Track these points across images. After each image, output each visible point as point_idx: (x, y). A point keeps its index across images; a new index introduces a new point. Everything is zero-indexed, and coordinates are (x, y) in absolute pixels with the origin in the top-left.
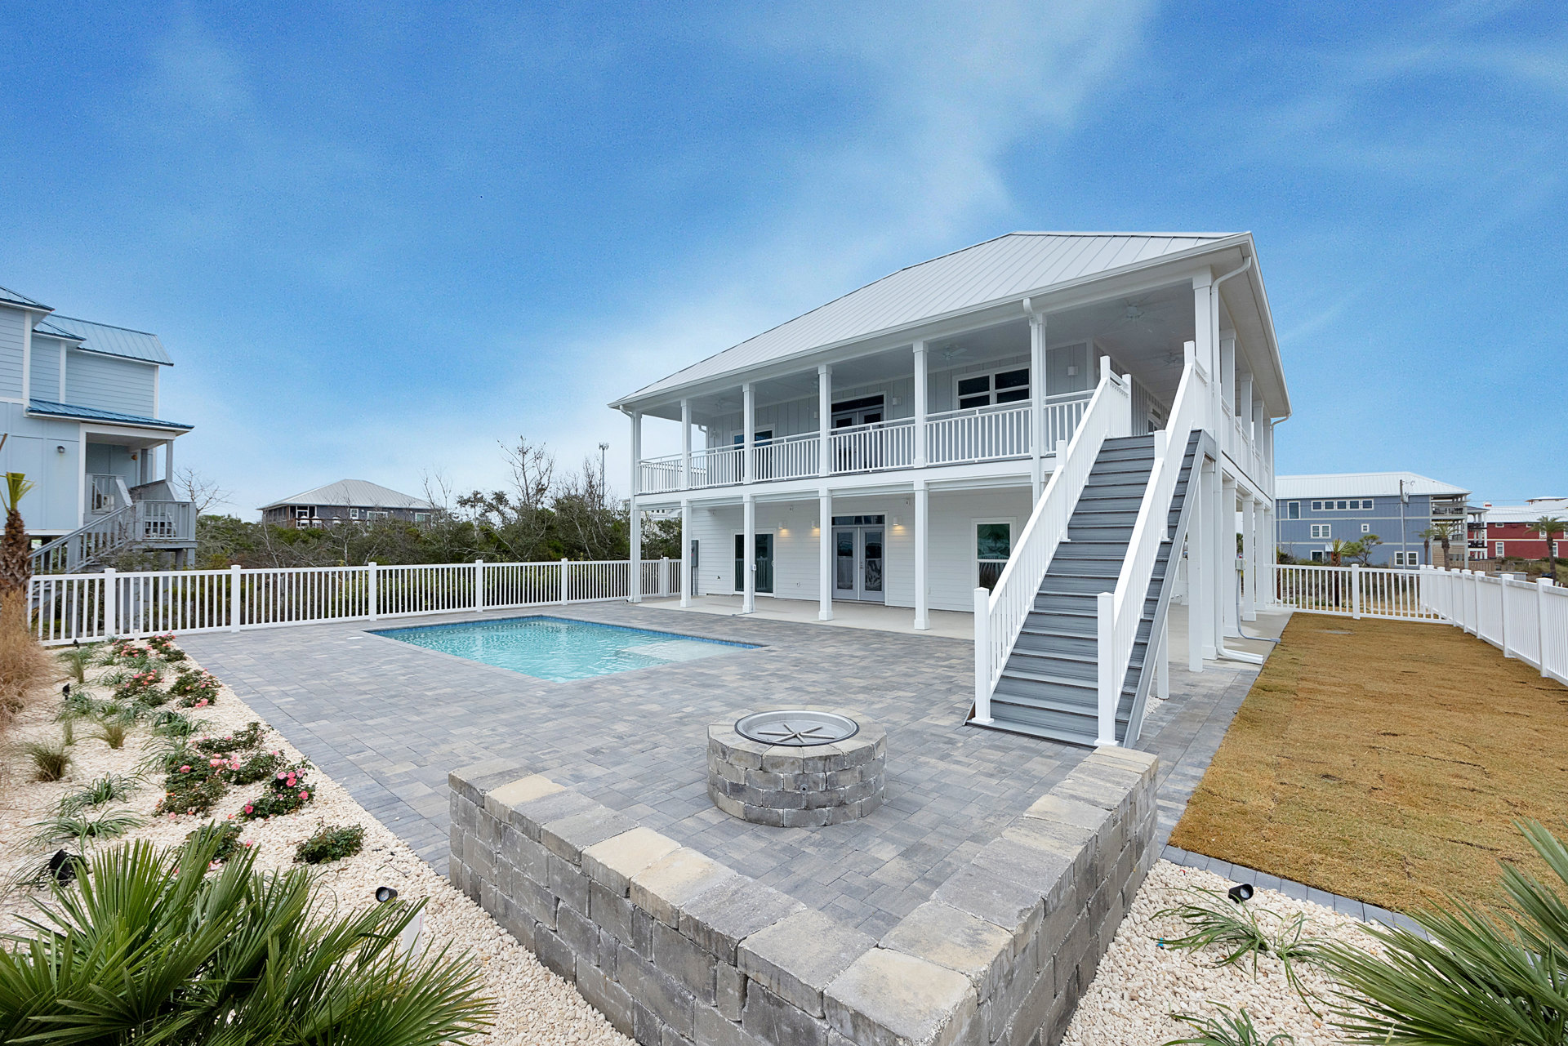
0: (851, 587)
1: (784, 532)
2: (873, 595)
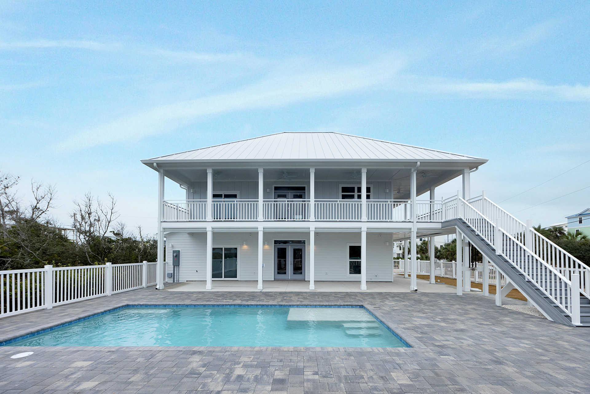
0: (285, 273)
1: (245, 247)
2: (298, 276)
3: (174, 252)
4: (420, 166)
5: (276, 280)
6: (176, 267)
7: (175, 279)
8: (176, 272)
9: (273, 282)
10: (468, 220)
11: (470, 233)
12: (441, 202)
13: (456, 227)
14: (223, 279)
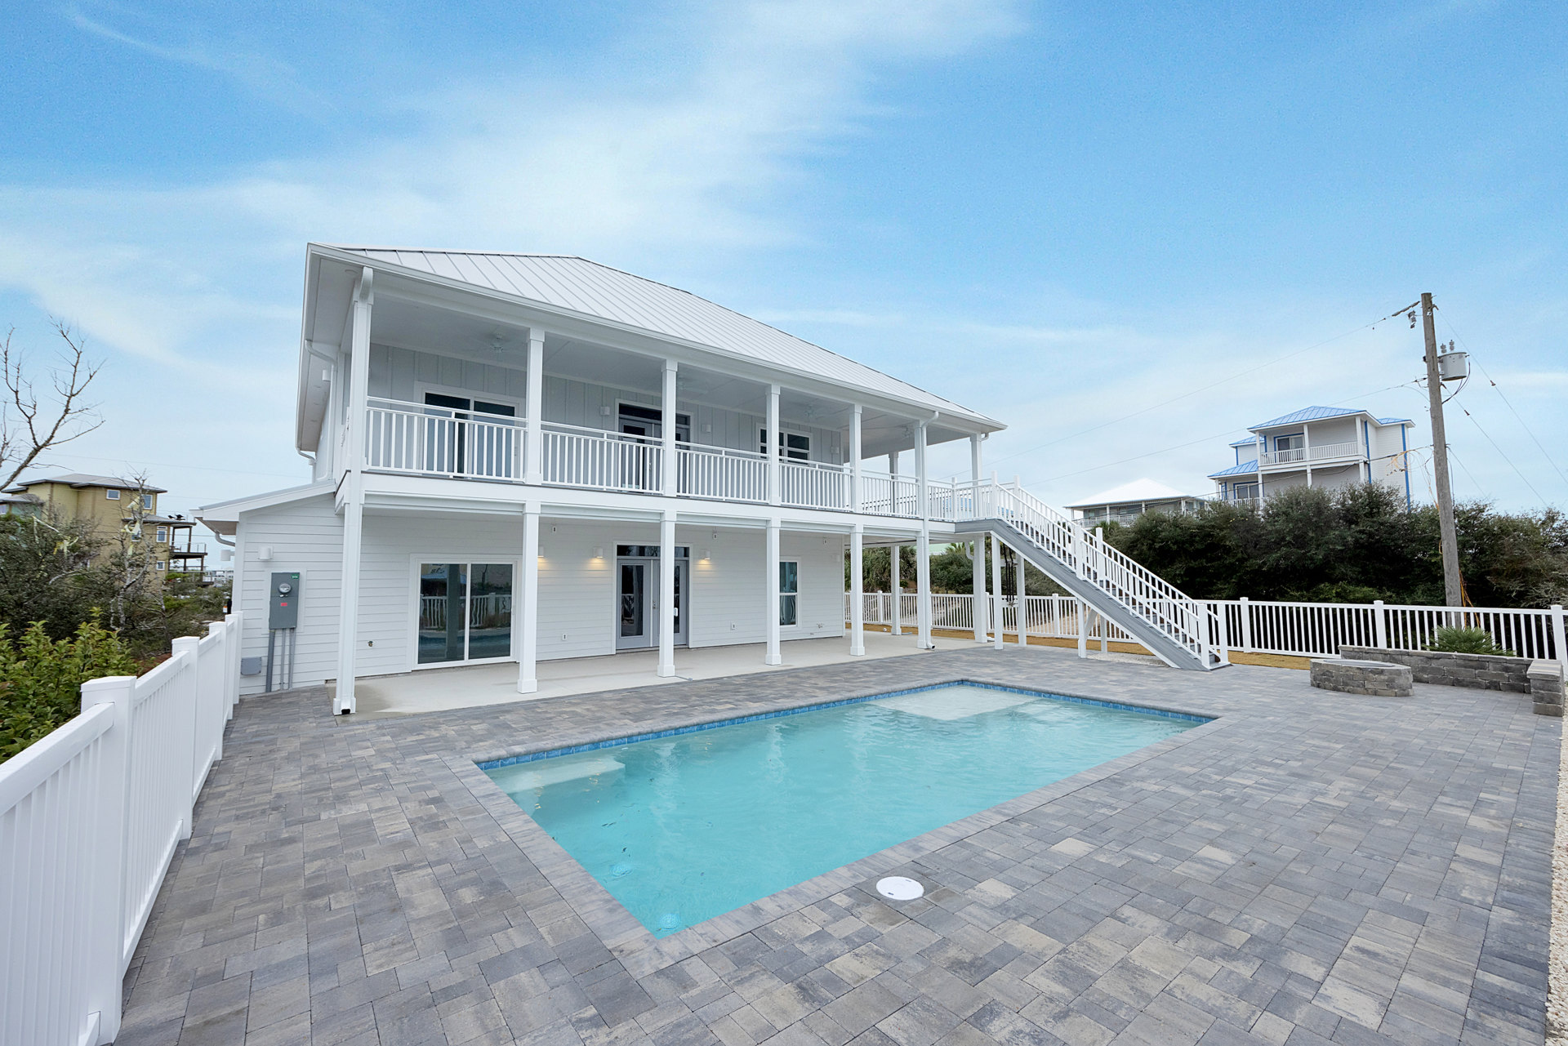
0: (640, 632)
3: (277, 578)
4: (938, 420)
5: (621, 652)
6: (279, 634)
7: (276, 680)
8: (278, 651)
9: (613, 658)
10: (1015, 523)
11: (1027, 546)
12: (950, 487)
13: (992, 532)
14: (466, 661)
